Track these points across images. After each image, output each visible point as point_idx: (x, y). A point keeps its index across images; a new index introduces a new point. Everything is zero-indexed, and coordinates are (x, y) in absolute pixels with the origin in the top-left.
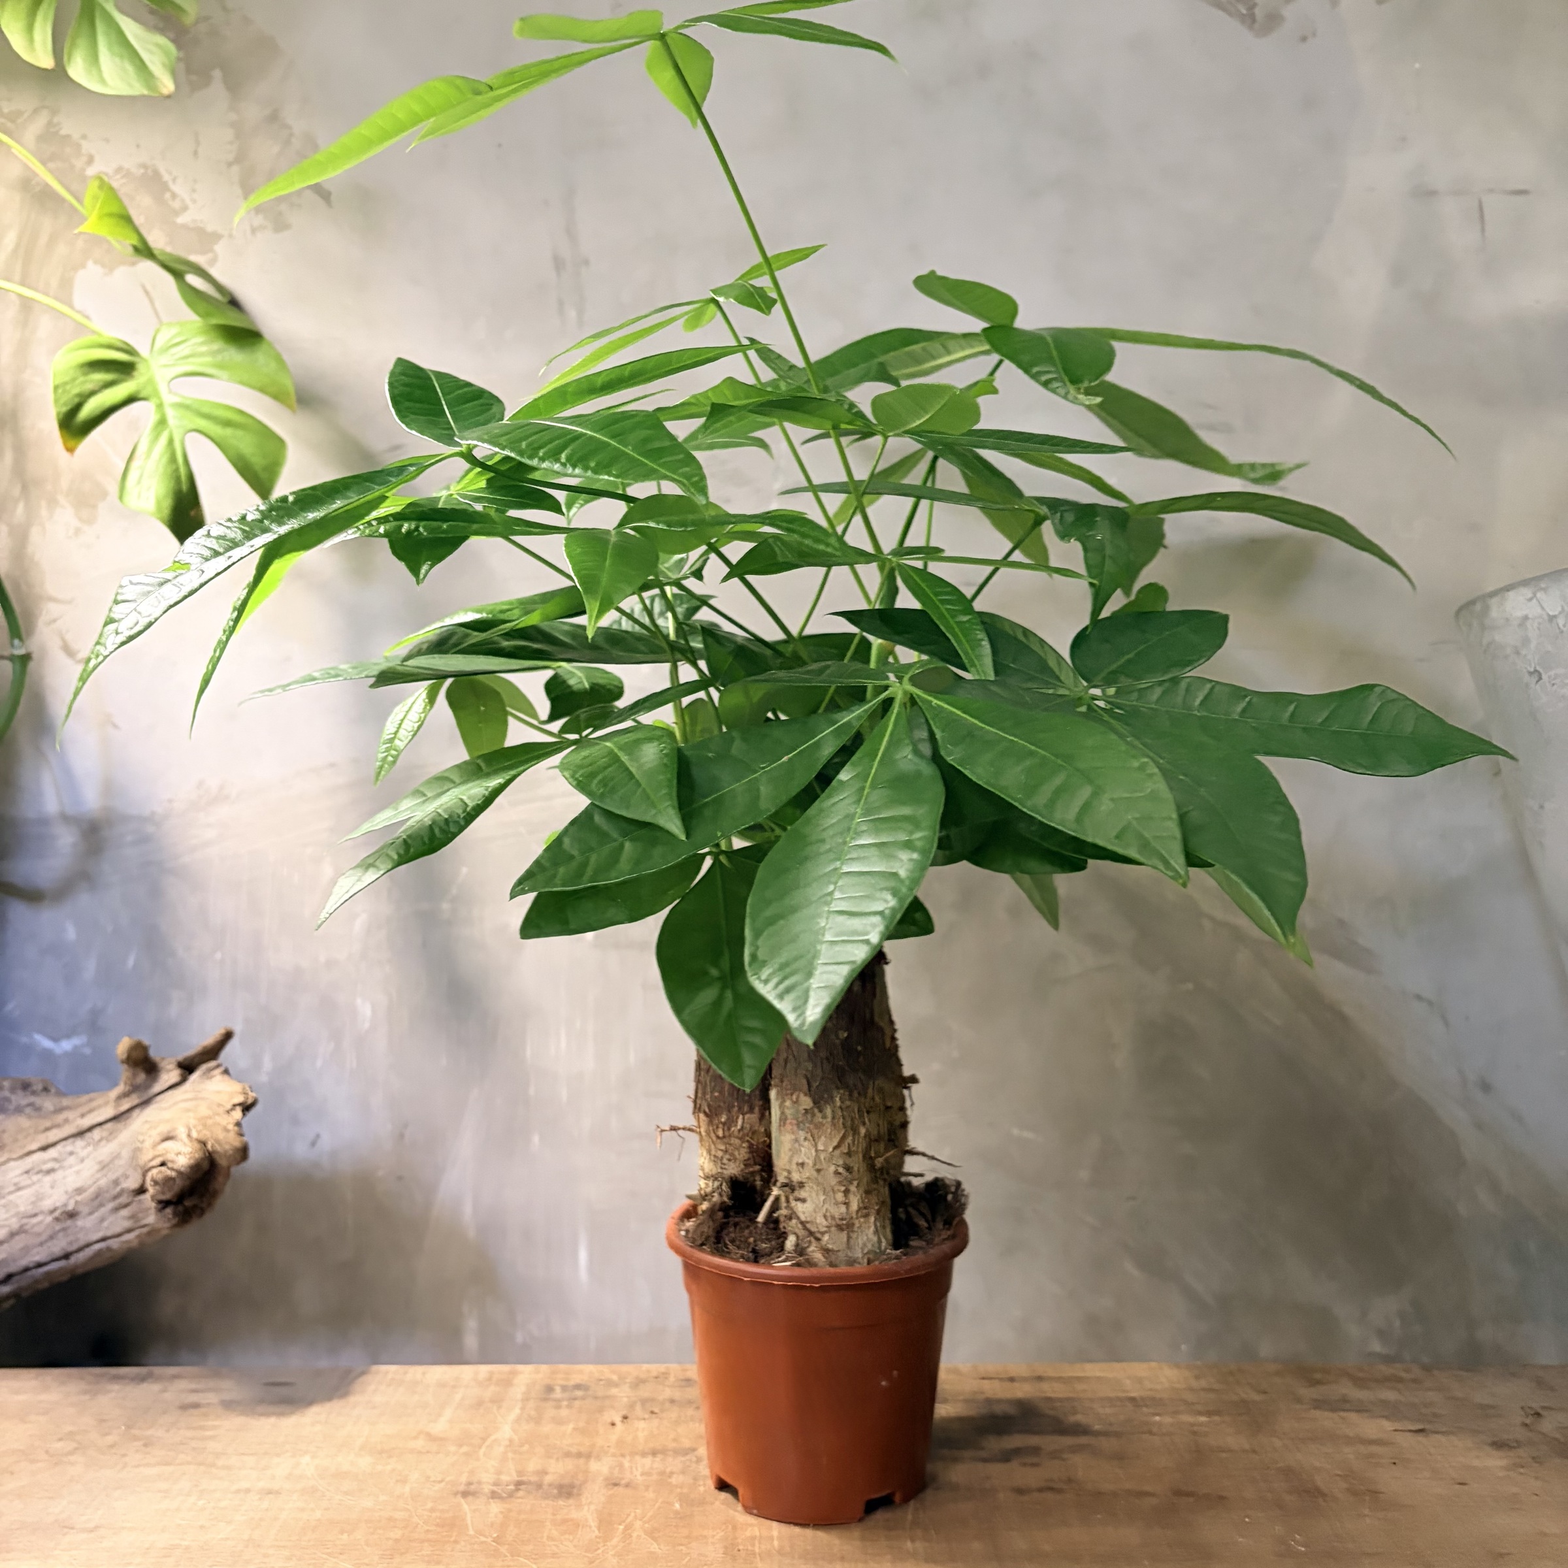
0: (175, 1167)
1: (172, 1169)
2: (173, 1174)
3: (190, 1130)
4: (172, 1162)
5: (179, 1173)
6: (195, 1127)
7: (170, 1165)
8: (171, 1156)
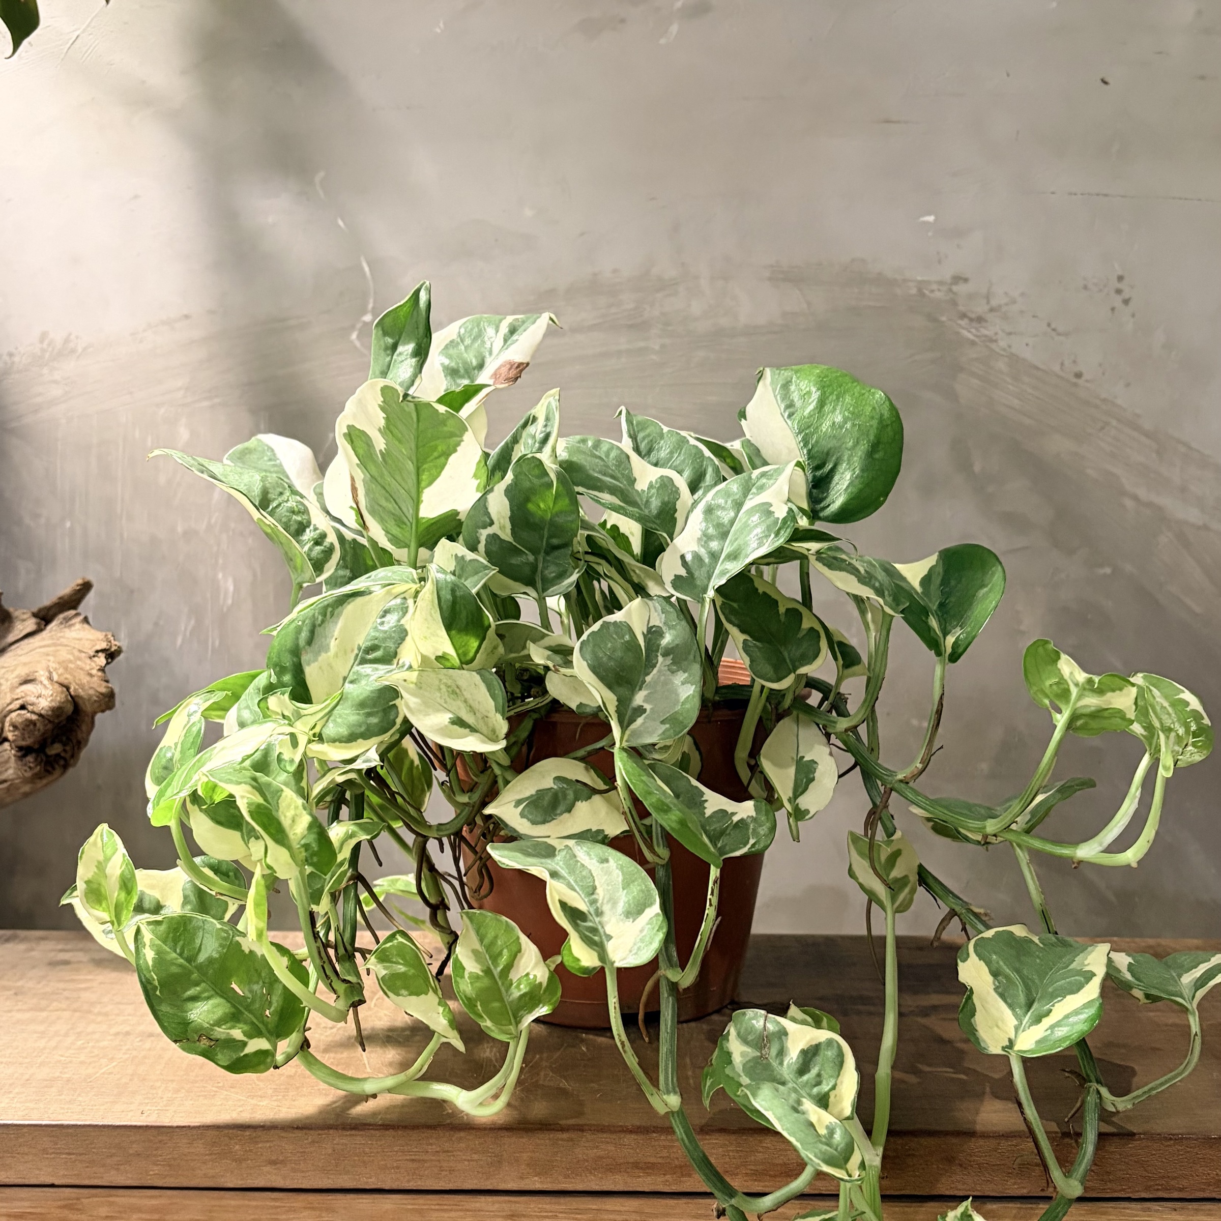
0: (35, 710)
1: (33, 712)
2: (34, 717)
3: (50, 673)
4: (32, 704)
5: (40, 715)
6: (55, 669)
7: (30, 708)
8: (31, 699)
